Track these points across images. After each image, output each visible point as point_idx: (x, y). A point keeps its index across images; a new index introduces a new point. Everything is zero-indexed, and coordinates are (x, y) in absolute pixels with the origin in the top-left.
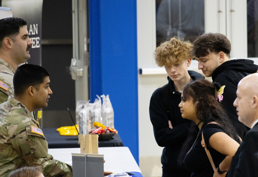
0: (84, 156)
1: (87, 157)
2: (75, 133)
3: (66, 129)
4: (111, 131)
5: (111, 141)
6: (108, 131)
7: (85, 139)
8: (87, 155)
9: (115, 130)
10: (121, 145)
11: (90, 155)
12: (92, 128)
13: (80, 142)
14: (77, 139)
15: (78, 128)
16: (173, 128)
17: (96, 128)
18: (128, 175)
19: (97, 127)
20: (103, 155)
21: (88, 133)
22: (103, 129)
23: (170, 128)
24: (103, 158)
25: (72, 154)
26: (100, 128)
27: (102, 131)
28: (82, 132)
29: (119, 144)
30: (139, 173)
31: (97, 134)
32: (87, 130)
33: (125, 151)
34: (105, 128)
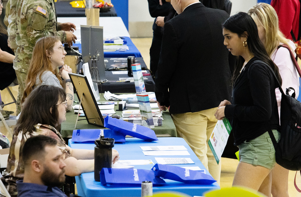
0: (89, 27)
1: (91, 28)
2: (83, 6)
3: (77, 3)
4: (108, 6)
5: (109, 13)
6: (107, 6)
7: (89, 12)
8: (91, 26)
9: (111, 5)
10: (116, 15)
11: (93, 26)
12: (95, 3)
13: (86, 13)
14: (84, 11)
15: (85, 2)
16: (162, 5)
17: (97, 3)
18: (120, 39)
19: (99, 2)
20: (103, 27)
21: (92, 7)
22: (103, 4)
23: (160, 5)
24: (103, 29)
25: (81, 25)
26: (101, 3)
27: (102, 5)
28: (88, 6)
29: (114, 15)
30: (128, 37)
31: (98, 7)
32: (91, 4)
33: (118, 20)
34: (104, 3)
